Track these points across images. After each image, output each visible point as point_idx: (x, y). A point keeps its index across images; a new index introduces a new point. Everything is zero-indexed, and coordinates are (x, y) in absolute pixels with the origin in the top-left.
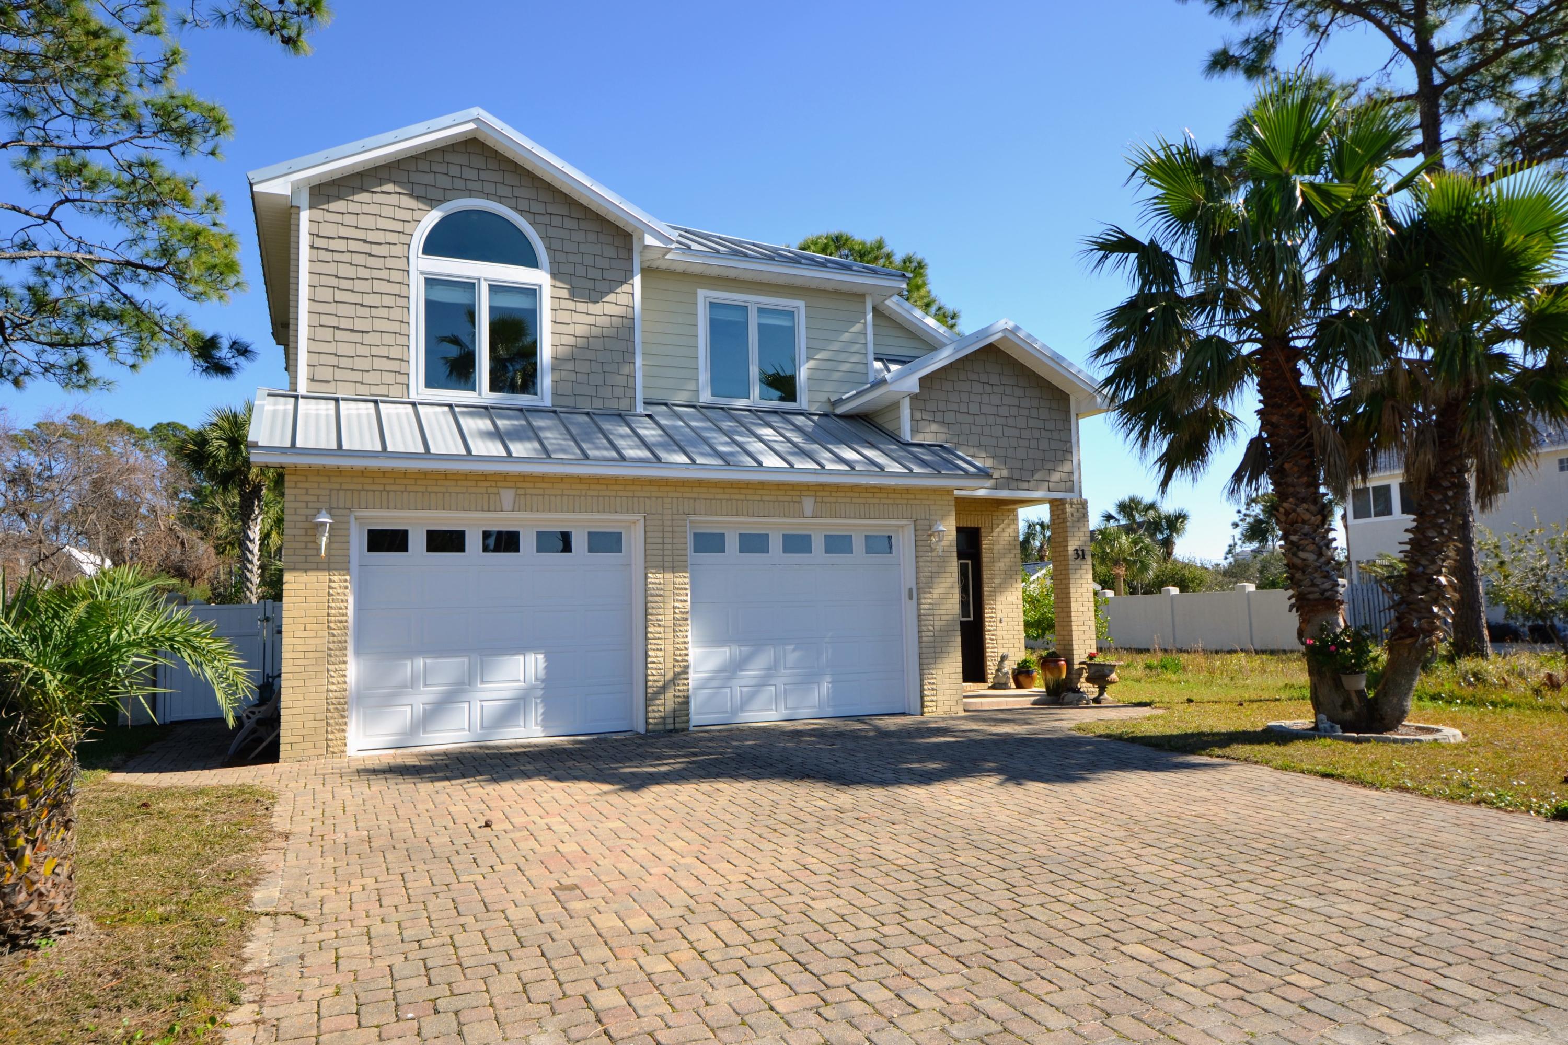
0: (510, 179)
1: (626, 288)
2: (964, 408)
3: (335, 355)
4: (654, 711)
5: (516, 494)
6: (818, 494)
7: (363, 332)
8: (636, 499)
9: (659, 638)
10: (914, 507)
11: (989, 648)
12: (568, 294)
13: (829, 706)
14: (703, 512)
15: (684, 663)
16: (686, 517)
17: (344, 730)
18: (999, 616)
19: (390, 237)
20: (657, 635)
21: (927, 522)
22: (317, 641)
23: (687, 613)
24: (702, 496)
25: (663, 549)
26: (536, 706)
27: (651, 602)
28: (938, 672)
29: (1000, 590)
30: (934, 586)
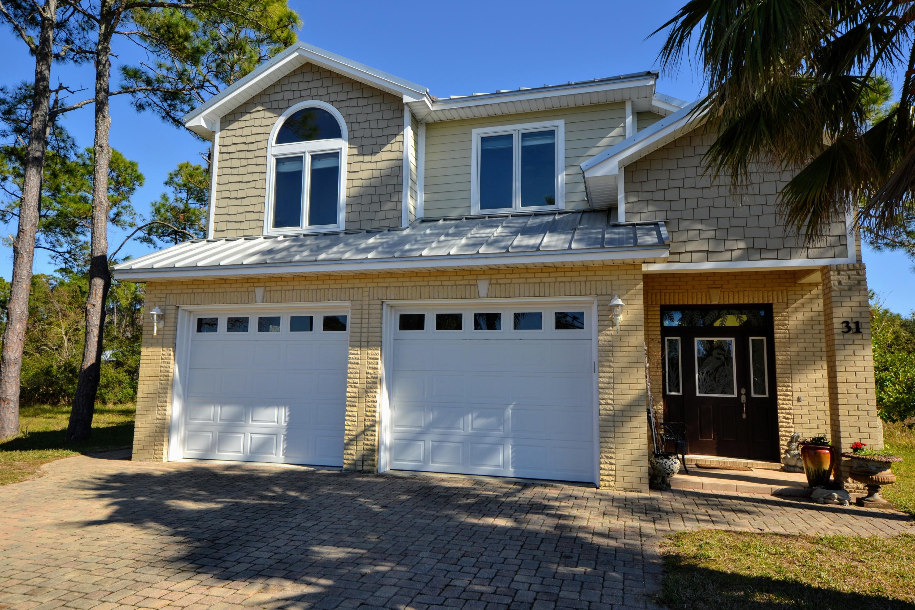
0: (327, 83)
1: (398, 138)
2: (689, 183)
3: (228, 214)
4: (348, 454)
5: (265, 291)
6: (493, 277)
7: (242, 198)
8: (343, 290)
9: (354, 397)
10: (593, 283)
11: (782, 427)
12: (358, 151)
13: (512, 467)
14: (393, 298)
15: (373, 418)
16: (380, 302)
17: (162, 445)
18: (796, 394)
19: (259, 138)
20: (353, 394)
21: (609, 297)
22: (154, 387)
23: (377, 378)
24: (393, 284)
25: (361, 328)
26: (284, 441)
27: (350, 368)
28: (618, 446)
29: (800, 367)
30: (615, 359)
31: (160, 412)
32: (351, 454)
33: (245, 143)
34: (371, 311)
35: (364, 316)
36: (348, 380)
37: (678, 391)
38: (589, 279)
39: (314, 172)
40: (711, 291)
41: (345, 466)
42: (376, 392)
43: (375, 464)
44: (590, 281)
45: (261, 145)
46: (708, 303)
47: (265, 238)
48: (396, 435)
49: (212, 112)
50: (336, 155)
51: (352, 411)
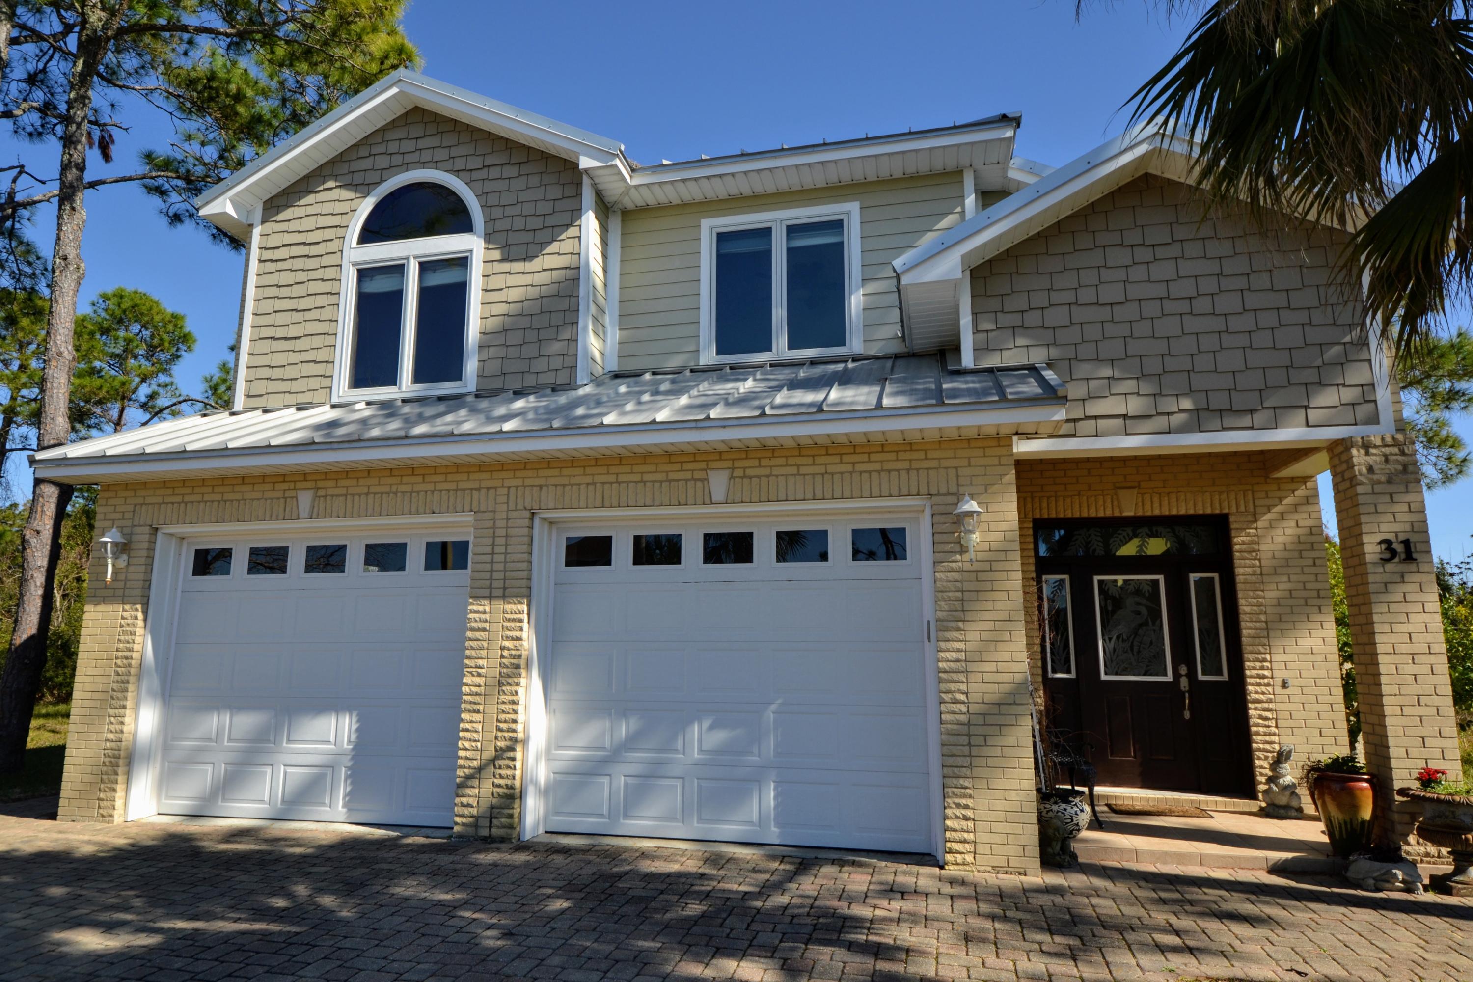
0: (449, 140)
1: (572, 232)
2: (1088, 296)
3: (269, 366)
4: (463, 805)
5: (316, 497)
6: (738, 464)
7: (295, 338)
8: (459, 493)
9: (477, 694)
10: (923, 474)
11: (1258, 733)
12: (502, 254)
13: (778, 824)
14: (551, 505)
15: (511, 735)
16: (527, 514)
17: (114, 790)
18: (1279, 674)
19: (329, 234)
20: (474, 689)
21: (953, 499)
22: (104, 680)
23: (520, 656)
24: (551, 481)
25: (492, 562)
26: (346, 780)
27: (470, 639)
28: (977, 783)
29: (1283, 626)
30: (969, 616)
31: (112, 727)
32: (469, 805)
33: (304, 244)
34: (512, 532)
35: (499, 541)
36: (466, 661)
37: (1068, 671)
38: (915, 465)
39: (425, 293)
40: (1121, 493)
41: (456, 829)
42: (518, 684)
43: (513, 824)
44: (918, 470)
45: (332, 246)
46: (1117, 514)
47: (333, 406)
48: (559, 765)
49: (246, 189)
50: (462, 262)
51: (472, 722)
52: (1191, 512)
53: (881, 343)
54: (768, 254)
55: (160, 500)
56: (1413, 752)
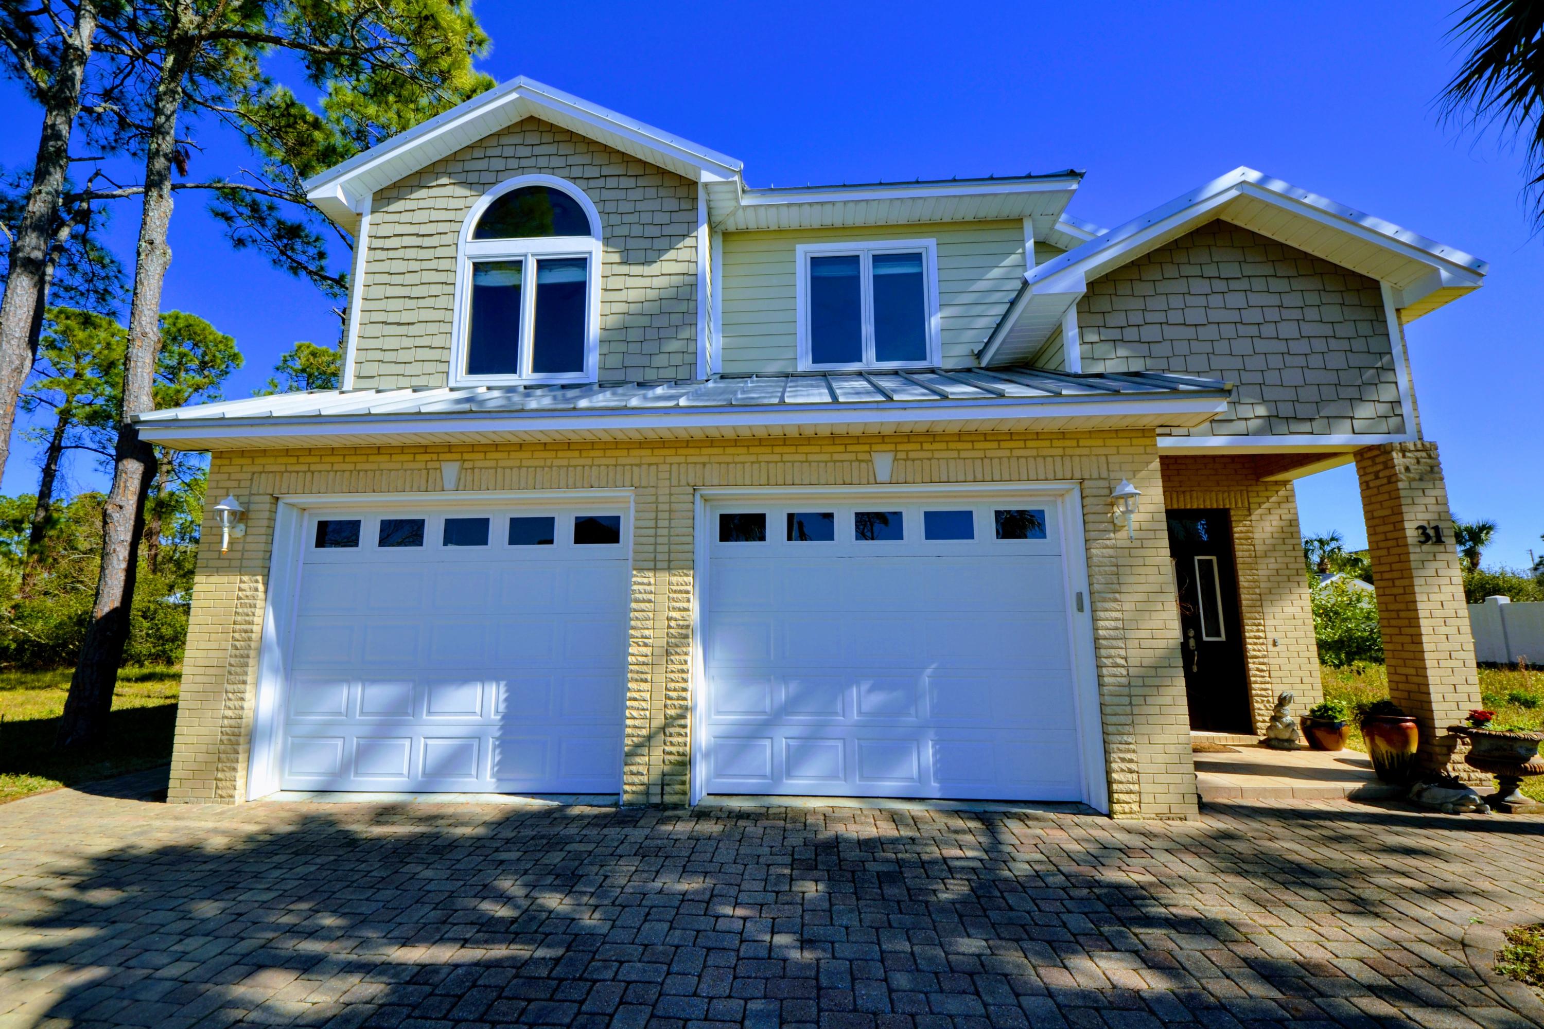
0: (565, 149)
1: (689, 241)
2: (1176, 317)
3: (381, 350)
4: (632, 773)
5: (462, 468)
6: (900, 447)
7: (409, 324)
8: (619, 468)
9: (644, 664)
10: (1076, 459)
11: (1256, 682)
12: (621, 257)
13: (936, 779)
14: (716, 482)
15: (682, 703)
16: (691, 490)
17: (235, 769)
18: (1271, 635)
19: (442, 227)
20: (641, 659)
21: (1104, 484)
22: (220, 654)
23: (688, 627)
24: (714, 459)
25: (656, 536)
26: (494, 750)
27: (635, 610)
28: (1140, 739)
29: (1271, 597)
30: (1124, 588)
31: (230, 704)
32: (639, 774)
33: (417, 235)
34: (675, 507)
35: (661, 515)
36: (632, 632)
38: (1068, 452)
39: (542, 289)
41: (626, 798)
42: (686, 654)
43: (684, 791)
44: (1071, 456)
45: (446, 239)
47: (452, 390)
48: (720, 730)
49: (358, 177)
50: (581, 263)
51: (639, 691)
52: (1202, 507)
53: (956, 360)
54: (856, 279)
55: (283, 468)
56: (1449, 697)
